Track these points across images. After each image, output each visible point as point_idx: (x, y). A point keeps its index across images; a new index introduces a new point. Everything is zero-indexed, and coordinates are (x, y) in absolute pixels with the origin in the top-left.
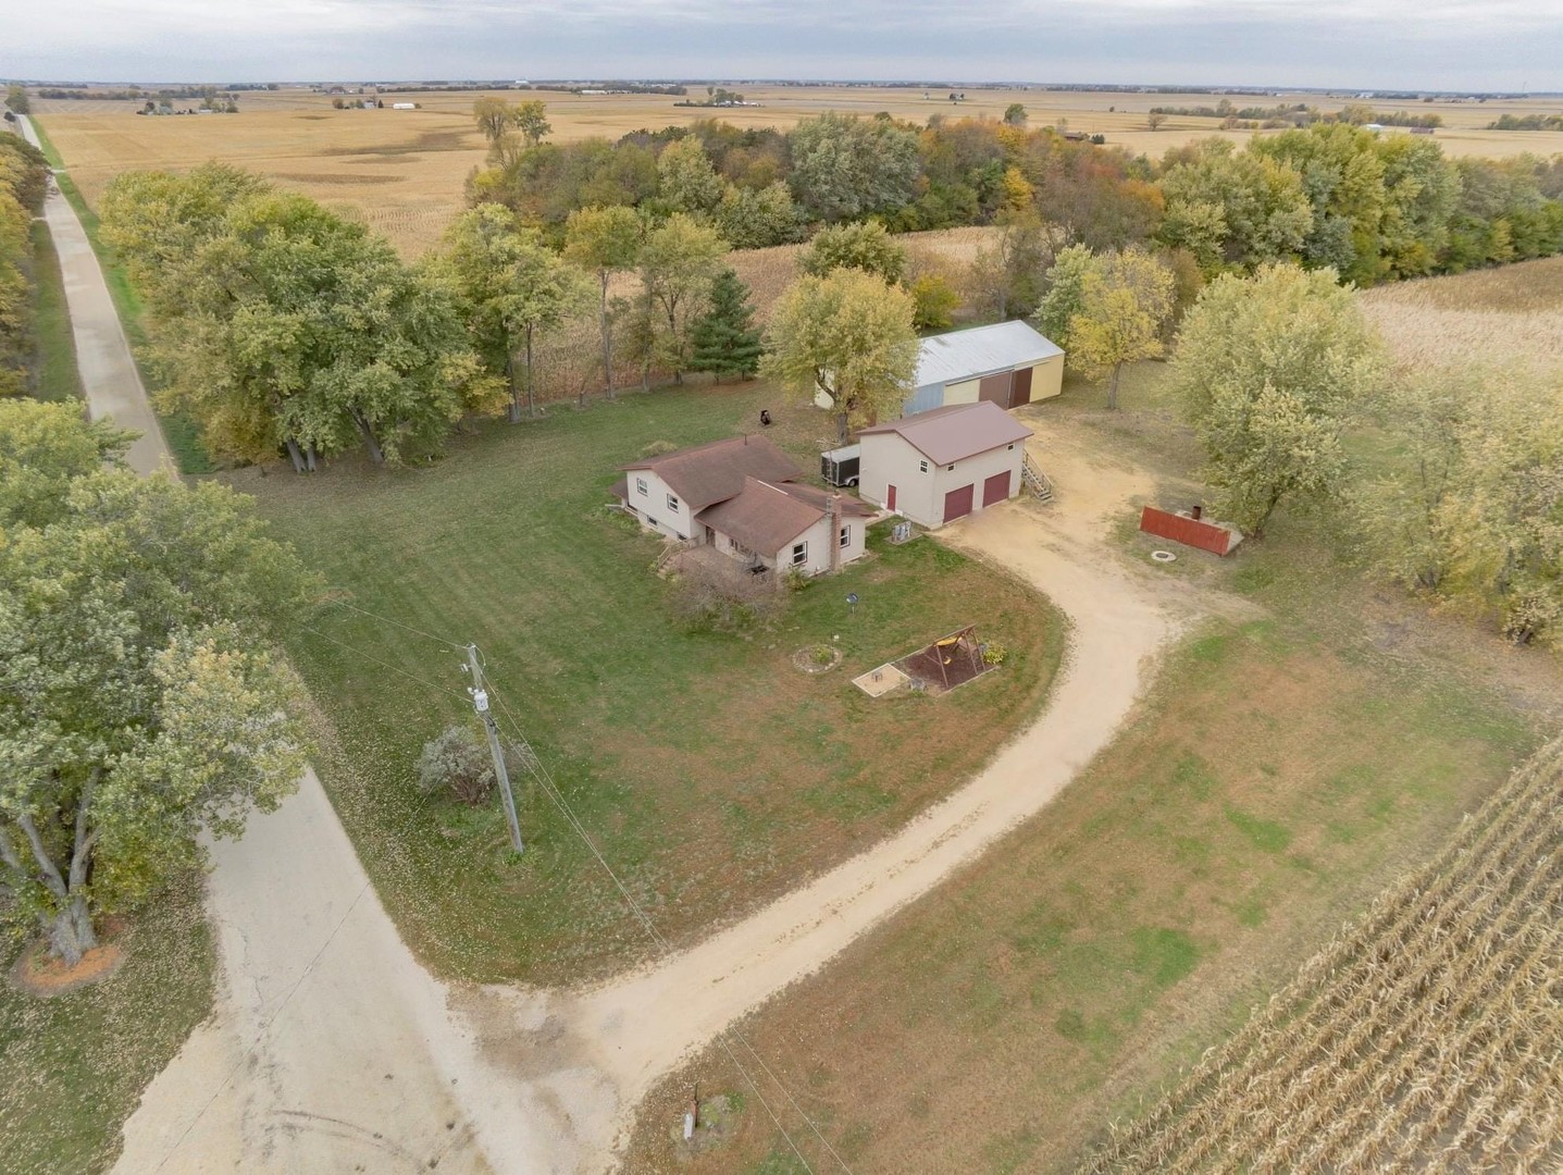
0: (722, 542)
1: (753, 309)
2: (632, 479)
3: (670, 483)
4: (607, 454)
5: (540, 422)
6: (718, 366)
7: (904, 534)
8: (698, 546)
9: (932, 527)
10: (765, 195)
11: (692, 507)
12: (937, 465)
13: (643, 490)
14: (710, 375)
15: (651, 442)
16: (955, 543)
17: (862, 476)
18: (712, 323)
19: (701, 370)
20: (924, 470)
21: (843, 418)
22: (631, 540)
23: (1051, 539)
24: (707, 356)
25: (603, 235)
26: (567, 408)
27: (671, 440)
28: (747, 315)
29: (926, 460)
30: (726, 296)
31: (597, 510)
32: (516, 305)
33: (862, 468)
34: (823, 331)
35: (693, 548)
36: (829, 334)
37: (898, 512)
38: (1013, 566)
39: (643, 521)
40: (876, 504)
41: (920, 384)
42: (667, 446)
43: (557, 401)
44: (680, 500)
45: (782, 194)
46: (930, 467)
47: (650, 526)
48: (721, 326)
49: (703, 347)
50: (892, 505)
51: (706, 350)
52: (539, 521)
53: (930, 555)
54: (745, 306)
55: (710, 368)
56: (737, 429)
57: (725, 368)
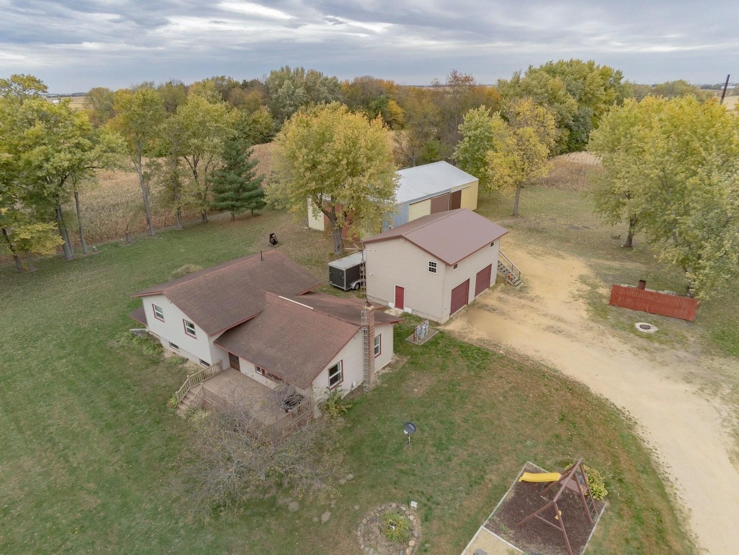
0: (246, 367)
1: (256, 163)
2: (148, 305)
3: (183, 309)
4: (142, 279)
5: (91, 257)
6: (233, 206)
7: (423, 332)
8: (222, 372)
9: (442, 322)
10: (256, 115)
11: (211, 335)
12: (447, 264)
13: (159, 316)
14: (228, 214)
15: (180, 266)
16: (470, 336)
17: (369, 281)
18: (225, 174)
19: (222, 210)
20: (434, 270)
21: (338, 233)
22: (153, 368)
23: (547, 322)
24: (224, 199)
25: (135, 108)
26: (116, 246)
27: (197, 263)
28: (250, 167)
29: (434, 260)
30: (234, 153)
31: (122, 336)
32: (46, 155)
33: (369, 273)
34: (320, 157)
35: (217, 374)
36: (325, 159)
37: (407, 310)
38: (530, 353)
39: (166, 345)
40: (384, 304)
41: (398, 202)
42: (193, 268)
43: (110, 241)
44: (196, 326)
45: (266, 113)
46: (440, 267)
47: (173, 349)
48: (232, 176)
49: (222, 192)
50: (400, 303)
51: (222, 195)
52: (62, 353)
53: (455, 352)
54: (250, 160)
55: (227, 208)
56: (251, 250)
57: (238, 207)
